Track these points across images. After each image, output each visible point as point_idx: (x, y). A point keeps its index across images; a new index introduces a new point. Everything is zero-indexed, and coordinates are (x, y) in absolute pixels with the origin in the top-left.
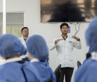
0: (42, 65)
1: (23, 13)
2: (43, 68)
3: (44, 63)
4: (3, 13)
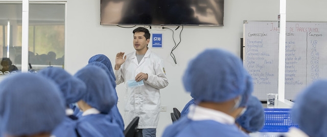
0: (105, 120)
1: (64, 4)
2: (106, 126)
3: (108, 116)
4: (22, 4)
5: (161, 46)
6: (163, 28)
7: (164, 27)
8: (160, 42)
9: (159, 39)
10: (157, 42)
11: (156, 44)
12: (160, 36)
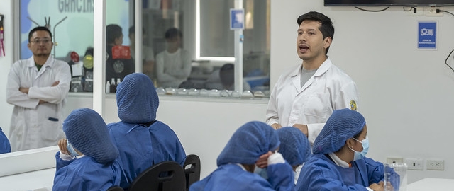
5: (434, 46)
6: (438, 11)
7: (441, 9)
8: (433, 38)
9: (431, 32)
10: (427, 37)
11: (425, 42)
12: (432, 26)
